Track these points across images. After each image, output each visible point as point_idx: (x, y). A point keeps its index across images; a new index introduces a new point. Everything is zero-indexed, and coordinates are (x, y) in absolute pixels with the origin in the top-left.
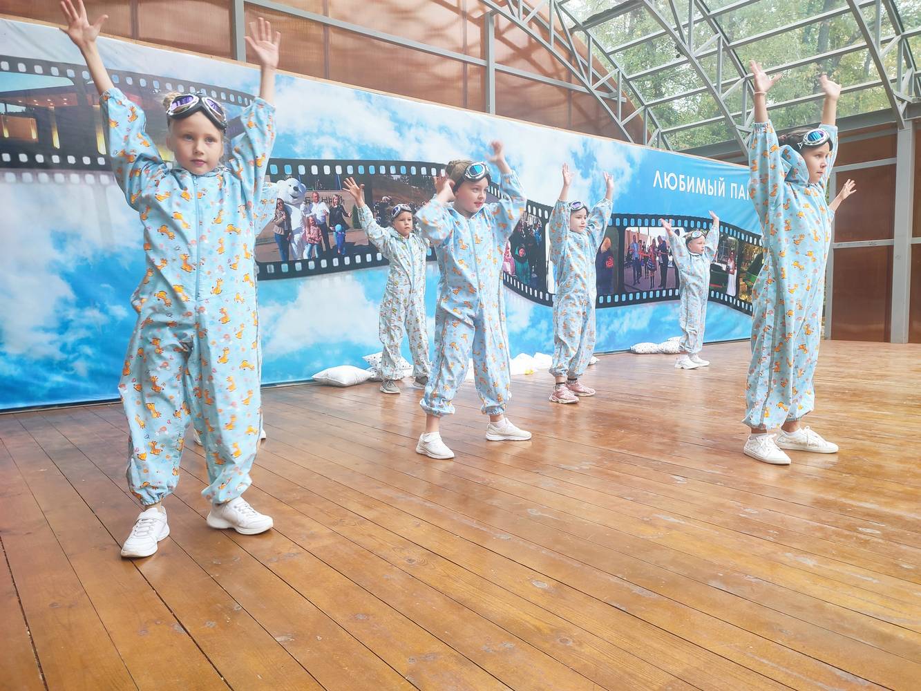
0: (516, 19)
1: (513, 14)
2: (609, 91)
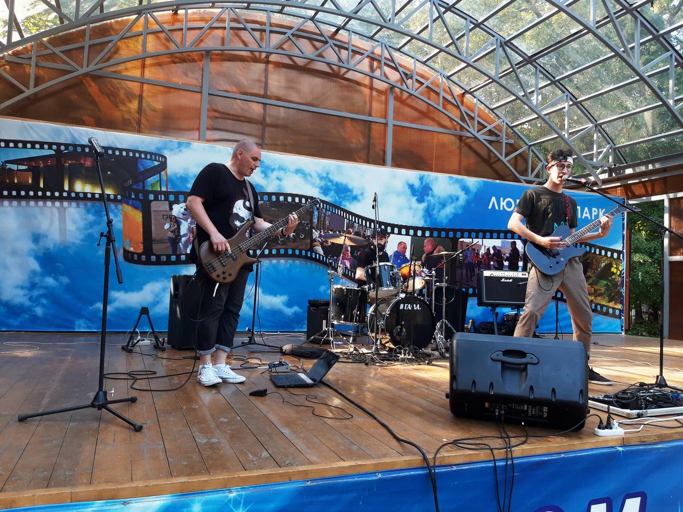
2: (496, 135)
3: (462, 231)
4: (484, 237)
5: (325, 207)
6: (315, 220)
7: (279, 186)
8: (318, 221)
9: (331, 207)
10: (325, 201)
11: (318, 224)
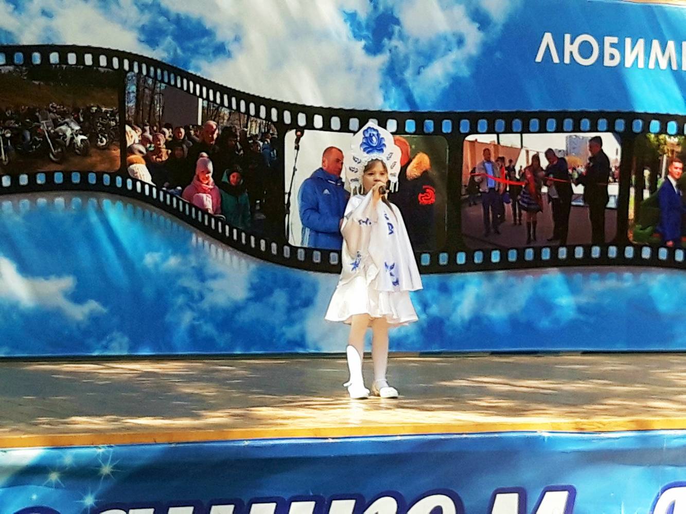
3: (474, 118)
4: (526, 130)
5: (152, 74)
6: (131, 105)
7: (48, 29)
8: (137, 105)
9: (166, 73)
10: (152, 59)
11: (137, 112)
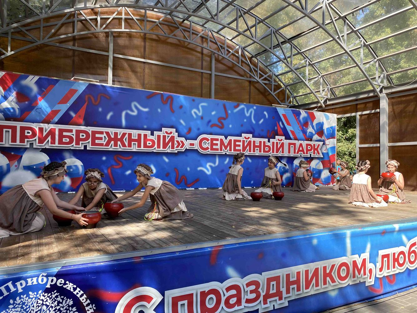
0: (224, 56)
1: (222, 54)
2: (269, 81)
